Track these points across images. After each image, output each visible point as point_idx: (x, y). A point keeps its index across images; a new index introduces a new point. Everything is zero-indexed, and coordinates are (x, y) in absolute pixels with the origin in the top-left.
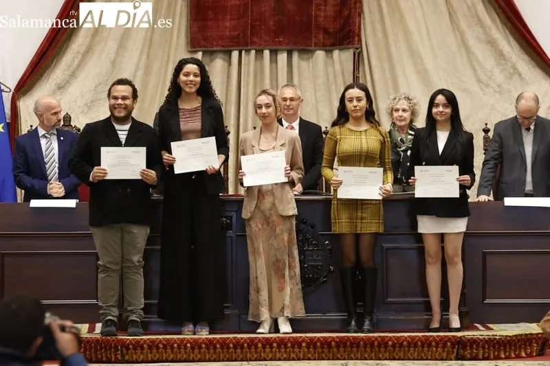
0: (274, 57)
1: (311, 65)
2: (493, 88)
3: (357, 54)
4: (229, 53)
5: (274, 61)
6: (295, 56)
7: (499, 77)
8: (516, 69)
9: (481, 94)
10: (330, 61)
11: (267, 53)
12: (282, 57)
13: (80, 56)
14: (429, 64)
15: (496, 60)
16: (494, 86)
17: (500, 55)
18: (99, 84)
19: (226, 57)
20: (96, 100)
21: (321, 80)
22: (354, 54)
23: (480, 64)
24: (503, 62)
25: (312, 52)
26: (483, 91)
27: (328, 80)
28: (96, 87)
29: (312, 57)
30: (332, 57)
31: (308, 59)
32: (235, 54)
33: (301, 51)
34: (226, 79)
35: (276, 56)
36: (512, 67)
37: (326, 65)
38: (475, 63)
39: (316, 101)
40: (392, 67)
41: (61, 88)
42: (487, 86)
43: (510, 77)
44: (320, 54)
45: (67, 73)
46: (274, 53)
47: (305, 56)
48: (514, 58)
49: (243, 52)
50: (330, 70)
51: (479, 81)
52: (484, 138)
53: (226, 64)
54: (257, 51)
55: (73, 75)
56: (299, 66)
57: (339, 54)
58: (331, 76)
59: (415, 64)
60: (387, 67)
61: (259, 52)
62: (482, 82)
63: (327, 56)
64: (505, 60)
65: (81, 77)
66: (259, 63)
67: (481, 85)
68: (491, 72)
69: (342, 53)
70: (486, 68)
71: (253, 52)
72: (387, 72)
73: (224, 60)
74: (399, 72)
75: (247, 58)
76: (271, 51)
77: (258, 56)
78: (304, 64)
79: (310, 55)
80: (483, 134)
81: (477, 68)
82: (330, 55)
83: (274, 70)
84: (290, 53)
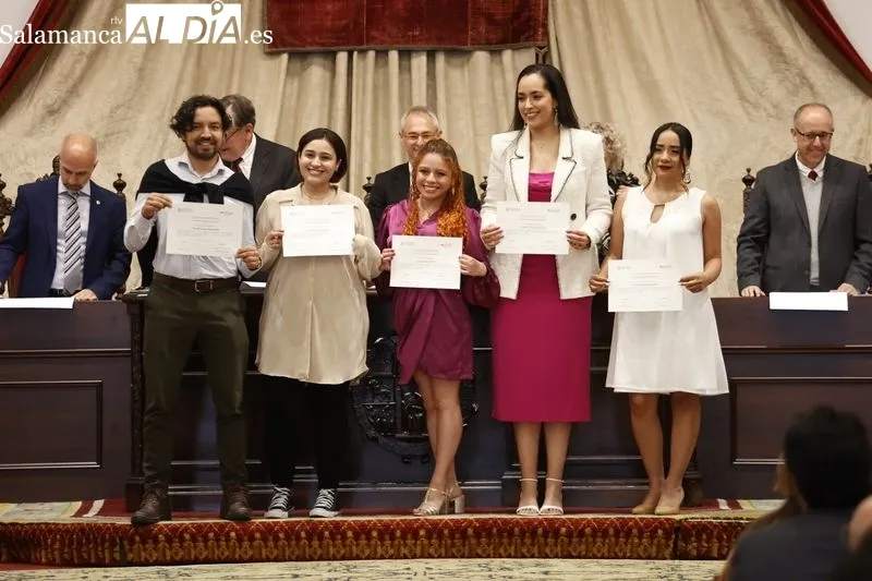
0: (405, 63)
1: (466, 73)
2: (765, 110)
3: (541, 56)
4: (332, 56)
5: (405, 68)
6: (441, 60)
7: (776, 90)
8: (804, 78)
9: (746, 121)
10: (497, 68)
11: (394, 56)
12: (419, 62)
13: (85, 60)
14: (660, 72)
15: (771, 63)
16: (769, 107)
17: (777, 54)
18: (118, 107)
19: (328, 63)
20: (113, 134)
21: (483, 100)
22: (537, 55)
23: (744, 70)
24: (783, 66)
25: (469, 53)
26: (748, 114)
27: (494, 100)
28: (112, 112)
29: (468, 60)
30: (501, 62)
31: (462, 66)
32: (342, 57)
33: (450, 53)
34: (327, 99)
35: (409, 60)
36: (798, 75)
37: (491, 74)
38: (736, 69)
39: (475, 135)
40: (599, 78)
41: (53, 112)
42: (756, 106)
43: (794, 93)
44: (481, 57)
45: (64, 88)
46: (405, 55)
47: (456, 61)
48: (802, 60)
49: (355, 53)
50: (498, 83)
51: (742, 98)
52: (745, 193)
53: (328, 75)
54: (378, 53)
55: (74, 91)
56: (447, 77)
57: (513, 55)
58: (499, 91)
59: (637, 71)
60: (590, 77)
61: (382, 54)
62: (748, 101)
63: (492, 61)
64: (786, 62)
65: (87, 93)
66: (381, 71)
67: (746, 105)
68: (763, 83)
69: (516, 53)
70: (755, 78)
71: (371, 54)
72: (591, 85)
73: (324, 67)
74: (610, 85)
75: (362, 64)
76: (401, 53)
77: (381, 61)
78: (455, 74)
79: (465, 59)
80: (744, 186)
81: (740, 76)
82: (498, 58)
83: (406, 83)
84: (431, 55)
